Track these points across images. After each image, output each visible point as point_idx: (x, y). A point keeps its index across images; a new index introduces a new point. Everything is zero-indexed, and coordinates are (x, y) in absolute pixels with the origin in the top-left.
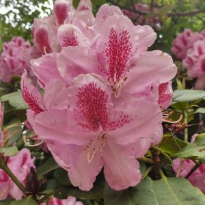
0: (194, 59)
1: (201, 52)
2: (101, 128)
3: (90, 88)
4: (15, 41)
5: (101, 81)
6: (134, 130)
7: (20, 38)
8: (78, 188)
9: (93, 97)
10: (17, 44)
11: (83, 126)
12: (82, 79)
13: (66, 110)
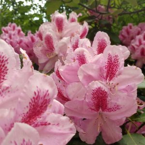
0: (136, 47)
1: (140, 43)
2: (100, 110)
3: (99, 90)
4: (10, 26)
5: (104, 85)
6: (122, 113)
7: (14, 24)
8: (85, 142)
9: (101, 95)
10: (12, 28)
11: (92, 109)
12: (93, 84)
13: (83, 101)
